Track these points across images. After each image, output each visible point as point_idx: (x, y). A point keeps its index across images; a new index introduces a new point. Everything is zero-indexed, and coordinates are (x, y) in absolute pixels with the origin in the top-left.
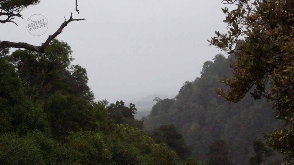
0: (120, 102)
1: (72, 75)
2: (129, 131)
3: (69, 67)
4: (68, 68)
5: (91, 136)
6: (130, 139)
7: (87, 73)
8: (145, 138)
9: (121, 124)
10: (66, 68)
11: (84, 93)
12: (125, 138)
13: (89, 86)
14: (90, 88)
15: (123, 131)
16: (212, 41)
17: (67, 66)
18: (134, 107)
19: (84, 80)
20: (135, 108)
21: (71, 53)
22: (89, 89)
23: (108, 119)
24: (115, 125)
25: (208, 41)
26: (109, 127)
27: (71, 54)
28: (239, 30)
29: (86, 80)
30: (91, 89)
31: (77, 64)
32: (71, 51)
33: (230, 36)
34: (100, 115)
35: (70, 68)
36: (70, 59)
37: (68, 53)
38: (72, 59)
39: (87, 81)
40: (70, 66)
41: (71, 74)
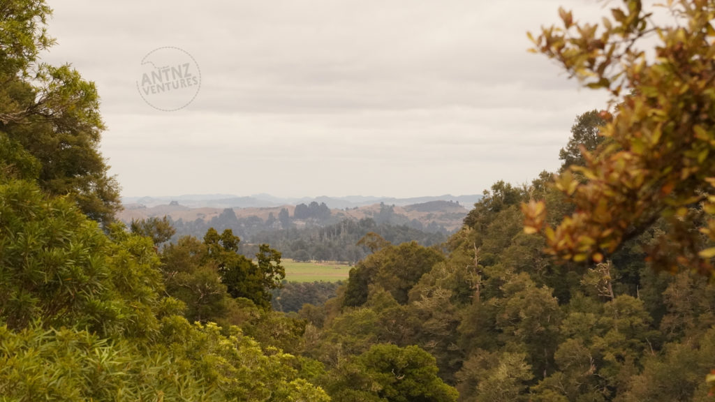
0: (220, 233)
1: (40, 103)
2: (239, 352)
3: (32, 70)
4: (25, 74)
5: (79, 351)
6: (240, 385)
7: (99, 101)
8: (298, 388)
9: (211, 325)
10: (20, 74)
11: (79, 181)
12: (220, 376)
13: (103, 156)
14: (106, 163)
15: (218, 352)
16: (540, 39)
17: (21, 64)
18: (274, 263)
19: (86, 128)
20: (278, 267)
21: (47, 16)
22: (103, 166)
23: (162, 294)
24: (186, 321)
25: (529, 35)
26: (161, 325)
27: (43, 21)
28: (642, 20)
29: (95, 128)
30: (109, 167)
31: (65, 64)
32: (44, 8)
33: (606, 36)
34: (130, 276)
35: (34, 76)
36: (36, 42)
37: (32, 16)
38: (45, 42)
39: (97, 132)
40: (37, 69)
41: (37, 101)
